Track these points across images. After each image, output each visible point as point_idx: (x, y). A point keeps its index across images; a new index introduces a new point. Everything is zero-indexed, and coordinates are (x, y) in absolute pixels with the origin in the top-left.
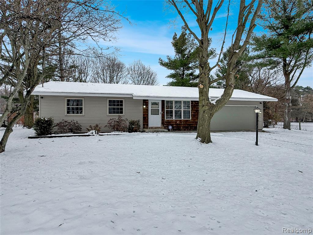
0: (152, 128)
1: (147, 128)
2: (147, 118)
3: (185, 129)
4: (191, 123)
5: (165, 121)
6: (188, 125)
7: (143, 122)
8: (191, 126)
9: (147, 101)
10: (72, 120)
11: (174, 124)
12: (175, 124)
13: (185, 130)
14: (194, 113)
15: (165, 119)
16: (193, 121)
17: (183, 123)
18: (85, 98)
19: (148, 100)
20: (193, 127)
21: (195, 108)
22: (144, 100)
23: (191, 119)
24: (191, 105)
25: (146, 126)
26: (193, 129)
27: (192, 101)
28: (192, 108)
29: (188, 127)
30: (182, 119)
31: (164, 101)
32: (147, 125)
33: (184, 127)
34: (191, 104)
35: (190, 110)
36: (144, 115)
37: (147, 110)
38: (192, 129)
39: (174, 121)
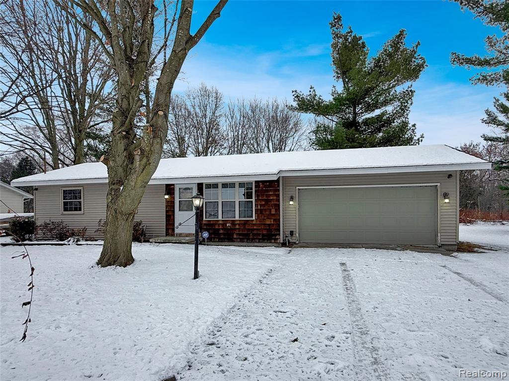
0: (180, 235)
1: (173, 235)
2: (172, 216)
3: (244, 239)
4: (255, 227)
5: (204, 222)
6: (248, 230)
7: (167, 224)
8: (255, 232)
9: (173, 187)
10: (60, 221)
11: (221, 227)
12: (222, 229)
13: (242, 240)
14: (261, 205)
15: (204, 219)
16: (258, 223)
17: (237, 227)
18: (84, 186)
19: (173, 185)
20: (259, 235)
21: (263, 195)
22: (167, 185)
23: (254, 218)
24: (255, 190)
25: (170, 231)
26: (259, 239)
27: (256, 182)
28: (257, 196)
29: (249, 235)
30: (237, 218)
31: (202, 184)
32: (173, 230)
33: (240, 234)
34: (255, 188)
35: (253, 200)
36: (167, 212)
37: (173, 202)
38: (257, 239)
39: (221, 222)
